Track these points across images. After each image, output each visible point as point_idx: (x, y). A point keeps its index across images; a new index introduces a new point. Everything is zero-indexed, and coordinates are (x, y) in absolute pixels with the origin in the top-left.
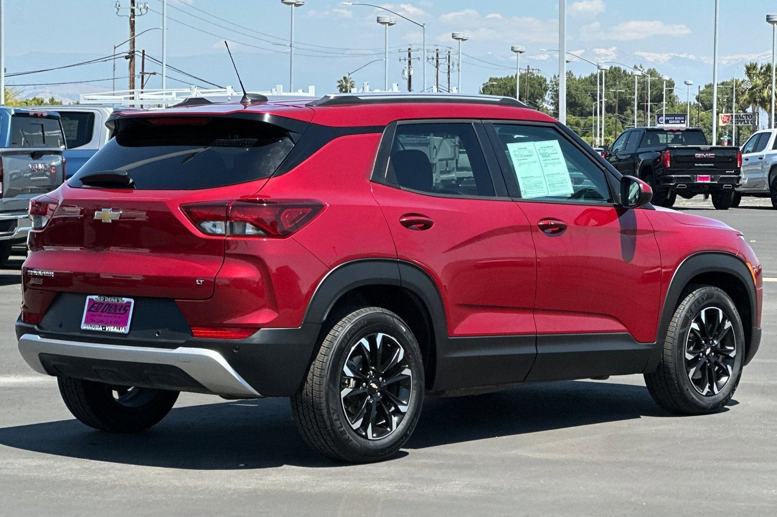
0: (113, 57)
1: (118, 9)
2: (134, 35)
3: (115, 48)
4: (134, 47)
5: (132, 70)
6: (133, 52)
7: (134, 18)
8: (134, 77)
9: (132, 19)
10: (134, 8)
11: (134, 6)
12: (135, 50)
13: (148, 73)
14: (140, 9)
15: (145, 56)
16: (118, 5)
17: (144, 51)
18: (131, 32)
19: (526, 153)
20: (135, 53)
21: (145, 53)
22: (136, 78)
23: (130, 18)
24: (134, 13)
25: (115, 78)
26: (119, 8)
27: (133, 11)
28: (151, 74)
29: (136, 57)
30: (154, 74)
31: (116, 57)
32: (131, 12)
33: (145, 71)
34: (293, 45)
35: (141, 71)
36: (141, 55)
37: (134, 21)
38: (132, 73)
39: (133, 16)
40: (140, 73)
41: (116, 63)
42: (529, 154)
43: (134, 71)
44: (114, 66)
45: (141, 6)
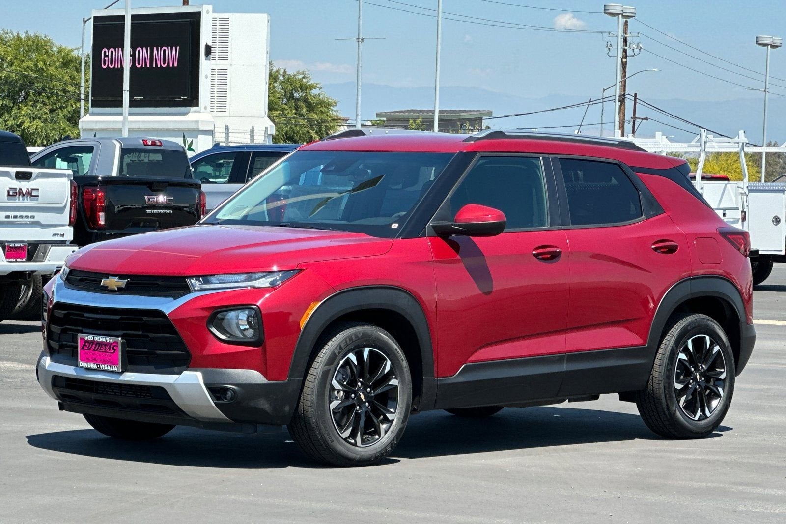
0: (601, 100)
1: (609, 49)
2: (625, 76)
3: (604, 90)
4: (625, 90)
5: (621, 115)
6: (624, 95)
7: (626, 58)
8: (624, 122)
9: (624, 60)
10: (626, 48)
11: (626, 45)
12: (626, 94)
13: (639, 119)
14: (633, 50)
15: (637, 100)
16: (609, 45)
17: (636, 95)
18: (623, 74)
20: (626, 96)
21: (637, 97)
22: (626, 124)
23: (622, 59)
24: (626, 53)
25: (603, 122)
26: (610, 47)
27: (625, 51)
28: (642, 119)
29: (627, 101)
30: (646, 119)
31: (604, 100)
32: (623, 52)
33: (636, 116)
34: (767, 90)
35: (632, 116)
36: (633, 99)
37: (626, 62)
38: (622, 117)
39: (625, 56)
40: (631, 118)
41: (604, 106)
43: (624, 115)
44: (603, 110)
45: (634, 46)
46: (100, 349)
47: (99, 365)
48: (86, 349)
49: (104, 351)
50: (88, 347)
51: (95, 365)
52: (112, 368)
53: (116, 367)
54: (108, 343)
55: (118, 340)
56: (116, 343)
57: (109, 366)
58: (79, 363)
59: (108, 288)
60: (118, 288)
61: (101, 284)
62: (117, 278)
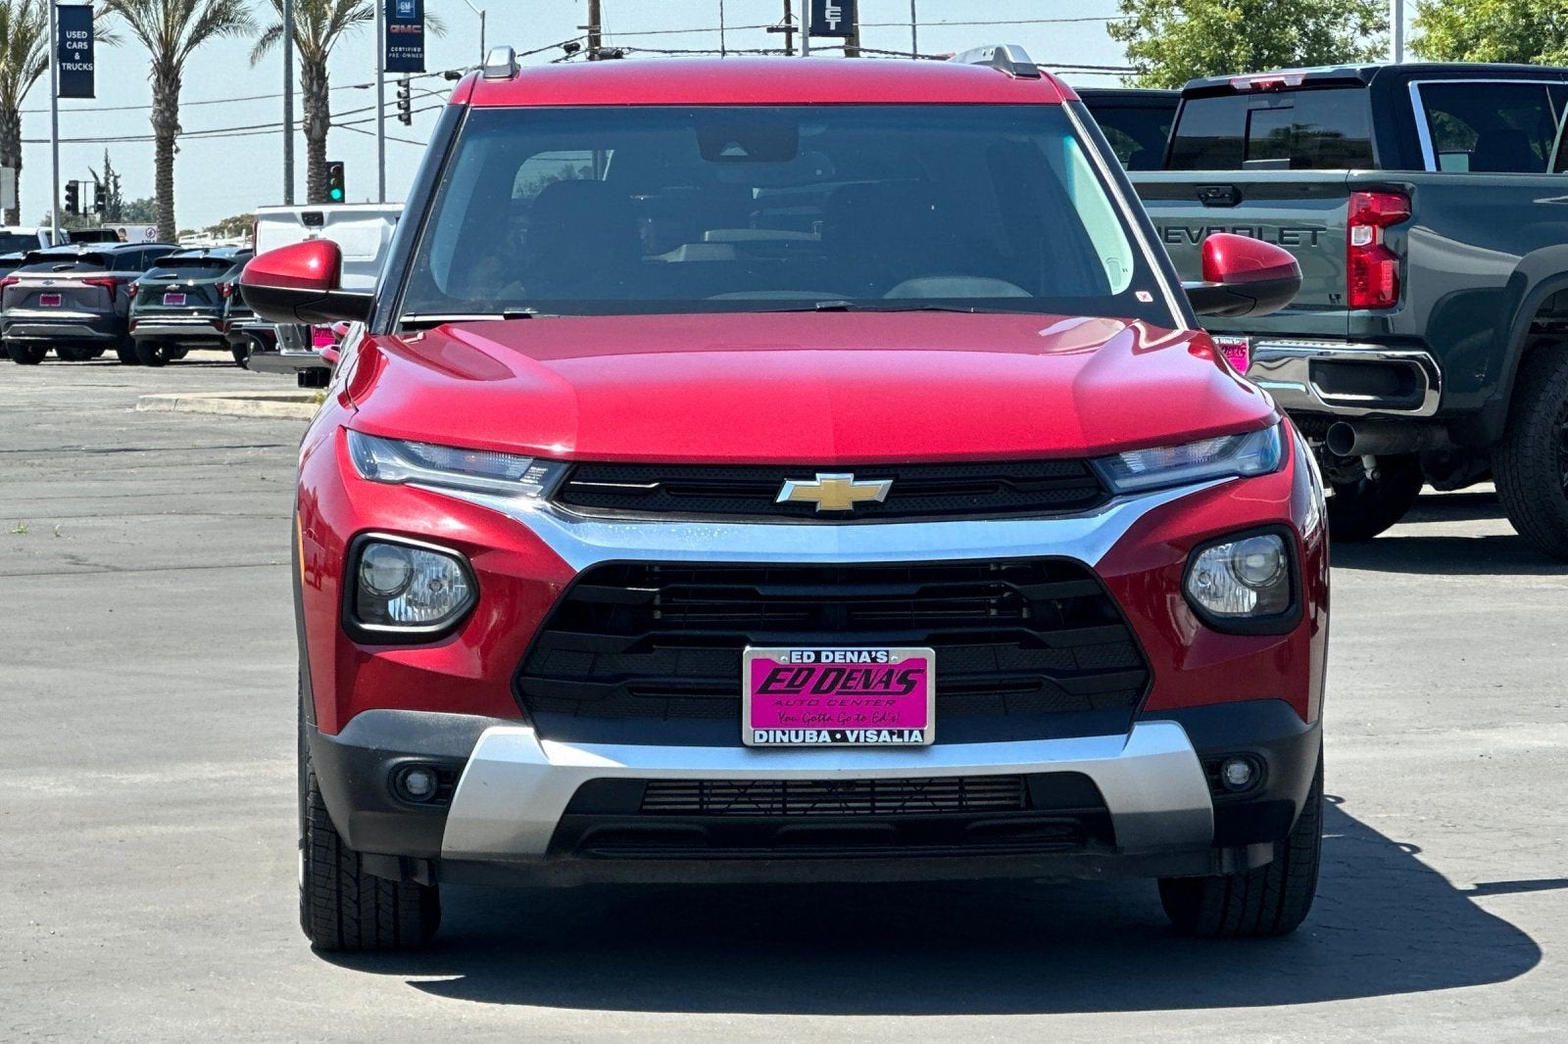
46: (845, 687)
47: (843, 733)
48: (778, 692)
49: (860, 689)
50: (791, 685)
51: (825, 733)
52: (902, 737)
53: (918, 733)
54: (880, 664)
55: (928, 653)
56: (917, 667)
57: (885, 733)
58: (750, 734)
59: (818, 508)
60: (856, 504)
61: (782, 497)
62: (851, 476)
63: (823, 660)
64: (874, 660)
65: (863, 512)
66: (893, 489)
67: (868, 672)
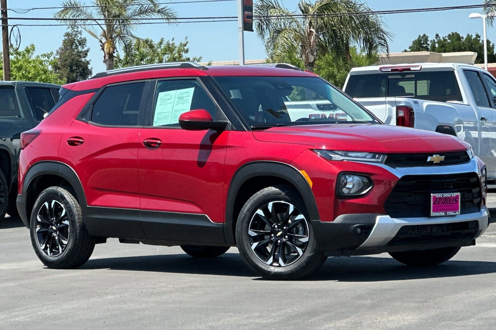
19: (169, 97)
42: (170, 98)
46: (447, 202)
47: (447, 213)
48: (436, 204)
49: (449, 203)
50: (438, 202)
51: (444, 213)
52: (455, 213)
53: (458, 212)
54: (453, 197)
55: (459, 194)
56: (457, 196)
57: (453, 212)
58: (433, 214)
59: (434, 163)
60: (441, 162)
61: (428, 160)
62: (439, 155)
63: (444, 196)
64: (451, 196)
65: (441, 164)
66: (445, 158)
67: (450, 198)
